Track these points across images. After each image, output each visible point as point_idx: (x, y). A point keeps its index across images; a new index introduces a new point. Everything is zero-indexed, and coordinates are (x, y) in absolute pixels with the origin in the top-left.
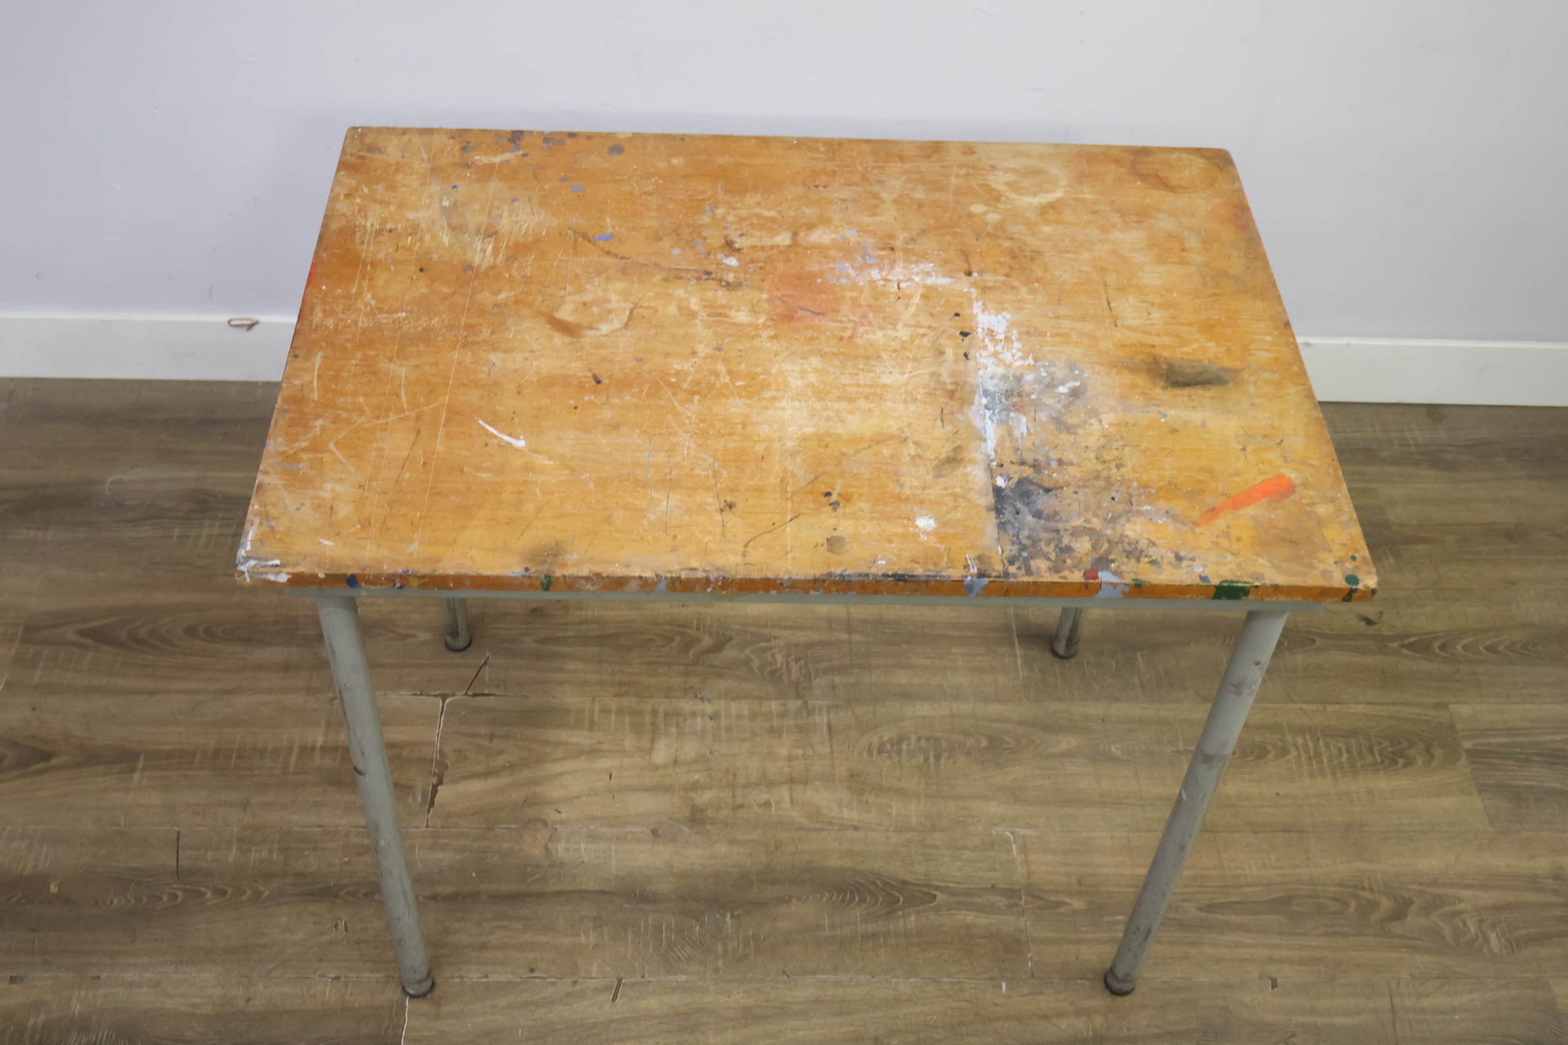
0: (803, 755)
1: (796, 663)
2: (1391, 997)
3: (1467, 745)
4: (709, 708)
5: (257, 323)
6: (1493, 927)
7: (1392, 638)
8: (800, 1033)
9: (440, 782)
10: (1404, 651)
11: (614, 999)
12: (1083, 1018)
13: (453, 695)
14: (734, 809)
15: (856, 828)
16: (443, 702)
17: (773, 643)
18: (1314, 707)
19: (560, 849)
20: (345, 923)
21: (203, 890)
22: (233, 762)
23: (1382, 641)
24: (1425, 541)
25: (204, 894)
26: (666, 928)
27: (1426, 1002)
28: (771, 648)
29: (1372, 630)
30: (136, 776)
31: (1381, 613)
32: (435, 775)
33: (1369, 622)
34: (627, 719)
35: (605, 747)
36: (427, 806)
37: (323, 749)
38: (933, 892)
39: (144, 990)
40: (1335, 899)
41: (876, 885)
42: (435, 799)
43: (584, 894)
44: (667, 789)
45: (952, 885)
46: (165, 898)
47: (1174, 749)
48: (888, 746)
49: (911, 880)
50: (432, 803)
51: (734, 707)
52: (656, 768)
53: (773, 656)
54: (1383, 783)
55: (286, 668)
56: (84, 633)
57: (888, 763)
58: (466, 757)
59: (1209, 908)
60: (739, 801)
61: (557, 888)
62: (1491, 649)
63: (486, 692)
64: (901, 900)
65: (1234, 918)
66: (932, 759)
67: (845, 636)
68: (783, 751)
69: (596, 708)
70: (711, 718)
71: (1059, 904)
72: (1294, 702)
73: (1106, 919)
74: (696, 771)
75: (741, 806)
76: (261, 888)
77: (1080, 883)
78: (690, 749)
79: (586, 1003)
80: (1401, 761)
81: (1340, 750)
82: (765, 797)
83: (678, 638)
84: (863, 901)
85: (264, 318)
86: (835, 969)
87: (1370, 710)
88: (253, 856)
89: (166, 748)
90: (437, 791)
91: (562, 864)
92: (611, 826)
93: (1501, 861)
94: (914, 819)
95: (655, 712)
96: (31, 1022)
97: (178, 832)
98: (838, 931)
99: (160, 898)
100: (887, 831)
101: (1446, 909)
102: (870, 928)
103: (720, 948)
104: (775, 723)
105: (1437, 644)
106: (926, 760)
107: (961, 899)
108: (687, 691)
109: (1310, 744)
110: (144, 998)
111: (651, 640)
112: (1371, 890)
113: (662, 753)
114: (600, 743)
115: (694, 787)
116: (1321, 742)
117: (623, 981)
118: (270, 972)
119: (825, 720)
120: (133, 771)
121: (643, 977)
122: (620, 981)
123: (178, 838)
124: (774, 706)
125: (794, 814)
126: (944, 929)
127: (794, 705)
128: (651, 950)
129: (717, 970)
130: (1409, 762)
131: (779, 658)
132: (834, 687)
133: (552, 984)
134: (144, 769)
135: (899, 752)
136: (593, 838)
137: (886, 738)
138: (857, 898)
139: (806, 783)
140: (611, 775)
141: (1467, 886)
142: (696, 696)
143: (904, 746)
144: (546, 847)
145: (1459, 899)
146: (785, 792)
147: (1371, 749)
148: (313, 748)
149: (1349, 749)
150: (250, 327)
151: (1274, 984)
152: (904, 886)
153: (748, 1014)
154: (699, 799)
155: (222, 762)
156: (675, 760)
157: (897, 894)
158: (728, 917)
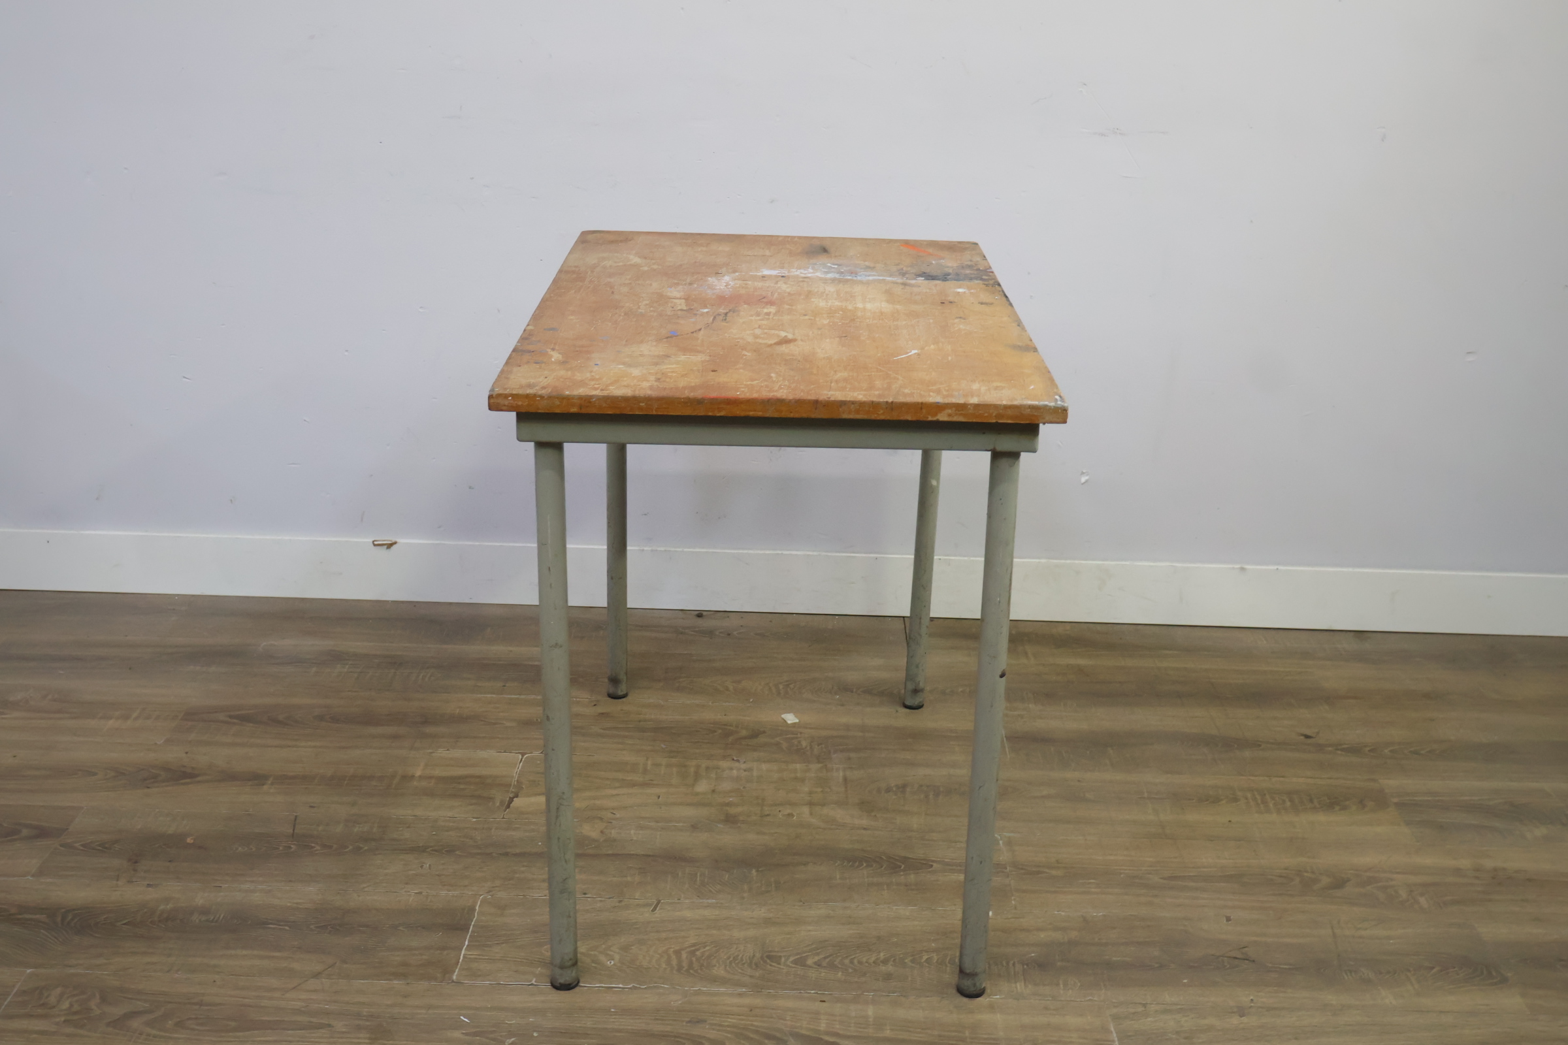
0: (822, 791)
1: (818, 746)
2: (1332, 928)
3: (1395, 800)
4: (743, 766)
5: (395, 543)
6: (1422, 895)
7: (1330, 746)
8: (813, 933)
9: (517, 796)
10: (1339, 752)
12: (1060, 932)
13: (531, 753)
14: (761, 817)
15: (865, 829)
16: (523, 756)
17: (799, 735)
18: (1261, 778)
19: (614, 833)
20: (430, 865)
21: (313, 845)
22: (346, 782)
23: (1320, 748)
24: (1355, 698)
25: (313, 847)
26: (700, 876)
27: (1364, 933)
28: (797, 738)
29: (1309, 741)
30: (265, 787)
31: (1318, 733)
32: (512, 792)
33: (1307, 737)
34: (675, 770)
35: (655, 782)
36: (504, 808)
37: (420, 776)
38: (931, 863)
39: (257, 894)
40: (1281, 876)
41: (881, 858)
42: (511, 805)
43: (630, 856)
44: (706, 805)
45: (946, 860)
46: (281, 848)
47: (1140, 796)
48: (894, 789)
49: (911, 856)
50: (508, 806)
51: (764, 766)
52: (697, 794)
53: (799, 742)
54: (1321, 817)
55: (395, 737)
56: (230, 717)
57: (894, 797)
58: (539, 784)
59: (1170, 878)
60: (767, 813)
61: (610, 852)
62: (1416, 753)
64: (903, 866)
65: (1192, 884)
66: (931, 796)
67: (861, 734)
68: (806, 789)
69: (649, 762)
70: (745, 771)
71: (1039, 873)
72: (1242, 775)
73: (1081, 881)
74: (730, 797)
75: (768, 815)
76: (361, 845)
77: (1058, 862)
78: (726, 786)
79: (630, 912)
80: (1337, 808)
81: (1284, 801)
82: (788, 811)
83: (720, 731)
84: (868, 866)
85: (401, 541)
86: (844, 900)
87: (1310, 781)
88: (356, 830)
89: (291, 774)
90: (513, 801)
91: (615, 840)
92: (657, 822)
93: (1427, 860)
94: (915, 826)
95: (698, 767)
96: (162, 907)
97: (296, 816)
98: (848, 880)
99: (278, 849)
100: (892, 831)
101: (1380, 884)
102: (875, 880)
103: (746, 887)
104: (799, 775)
105: (1368, 749)
106: (927, 797)
107: (954, 867)
108: (724, 757)
109: (1258, 797)
110: (257, 898)
111: (697, 731)
112: (1313, 872)
113: (702, 787)
114: (652, 780)
115: (729, 804)
116: (1268, 797)
117: (662, 901)
118: (364, 888)
119: (841, 774)
120: (263, 785)
121: (679, 900)
122: (659, 902)
123: (295, 820)
124: (798, 766)
125: (813, 821)
126: (939, 883)
127: (815, 766)
128: (687, 886)
129: (743, 898)
130: (1344, 808)
131: (804, 744)
132: (849, 759)
133: (601, 901)
134: (272, 784)
135: (904, 792)
136: (642, 828)
137: (893, 785)
138: (865, 865)
139: (823, 805)
140: (659, 797)
141: (1398, 873)
142: (733, 760)
143: (908, 790)
144: (602, 832)
145: (1392, 880)
146: (806, 810)
147: (1311, 801)
148: (413, 777)
149: (1291, 800)
150: (390, 546)
151: (1228, 919)
152: (905, 860)
153: (768, 922)
154: (733, 811)
155: (337, 782)
156: (713, 791)
157: (899, 864)
158: (754, 871)
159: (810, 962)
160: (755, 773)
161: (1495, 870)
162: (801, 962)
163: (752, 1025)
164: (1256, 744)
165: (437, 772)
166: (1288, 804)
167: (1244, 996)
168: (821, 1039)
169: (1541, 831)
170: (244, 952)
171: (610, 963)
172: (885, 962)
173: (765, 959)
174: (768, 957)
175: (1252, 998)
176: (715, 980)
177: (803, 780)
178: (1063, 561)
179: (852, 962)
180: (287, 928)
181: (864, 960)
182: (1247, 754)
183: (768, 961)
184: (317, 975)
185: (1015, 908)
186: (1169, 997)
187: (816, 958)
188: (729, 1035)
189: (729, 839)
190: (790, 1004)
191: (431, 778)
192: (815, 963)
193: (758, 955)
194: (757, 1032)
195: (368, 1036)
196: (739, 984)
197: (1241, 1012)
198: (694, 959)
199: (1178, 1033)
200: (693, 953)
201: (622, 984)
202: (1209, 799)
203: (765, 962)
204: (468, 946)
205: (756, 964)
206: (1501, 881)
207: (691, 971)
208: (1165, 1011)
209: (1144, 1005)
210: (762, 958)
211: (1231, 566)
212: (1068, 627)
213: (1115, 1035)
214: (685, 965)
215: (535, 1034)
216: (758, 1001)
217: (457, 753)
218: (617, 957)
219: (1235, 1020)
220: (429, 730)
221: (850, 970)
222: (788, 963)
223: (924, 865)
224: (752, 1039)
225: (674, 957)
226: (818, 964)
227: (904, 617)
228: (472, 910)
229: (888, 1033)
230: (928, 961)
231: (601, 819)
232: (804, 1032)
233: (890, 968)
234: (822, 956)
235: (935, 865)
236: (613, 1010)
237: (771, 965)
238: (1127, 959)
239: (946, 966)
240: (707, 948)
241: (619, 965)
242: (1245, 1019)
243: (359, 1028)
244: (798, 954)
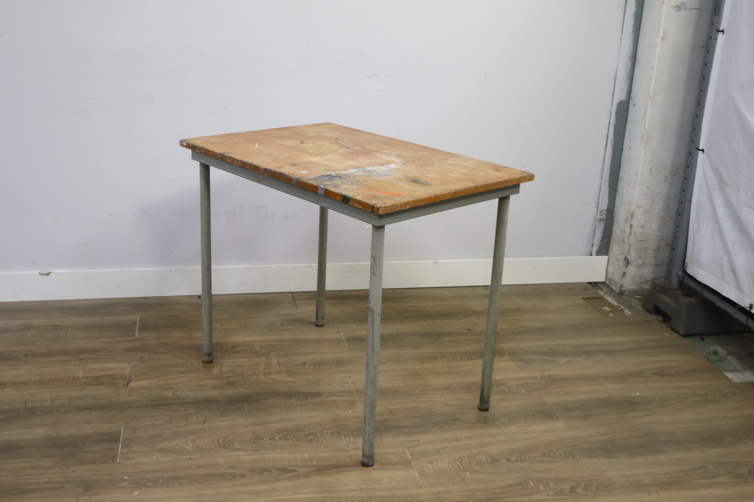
0: (269, 368)
1: (264, 349)
3: (507, 352)
4: (232, 361)
5: (50, 273)
6: (522, 388)
7: (479, 333)
8: (275, 426)
9: (130, 382)
10: (483, 335)
11: (204, 424)
12: (380, 416)
13: (133, 363)
14: (244, 381)
15: (291, 382)
16: (129, 364)
17: (254, 346)
18: (453, 348)
19: (179, 394)
20: (95, 415)
21: (36, 411)
22: (46, 383)
23: (475, 334)
24: (486, 313)
25: (37, 413)
26: (221, 408)
27: (501, 405)
29: (469, 331)
30: (7, 389)
31: (473, 328)
32: (128, 380)
33: (470, 330)
34: (201, 365)
35: (193, 371)
36: (125, 387)
37: (82, 378)
38: (321, 394)
39: (15, 435)
40: (466, 386)
41: (299, 394)
42: (128, 386)
43: (188, 403)
44: (218, 378)
45: (328, 392)
46: (21, 414)
47: (405, 359)
48: (300, 365)
49: (312, 392)
50: (127, 386)
51: (241, 360)
52: (213, 374)
53: (255, 349)
54: (479, 361)
55: (66, 361)
57: (301, 368)
58: (139, 376)
59: (422, 391)
61: (179, 402)
62: (513, 333)
63: (146, 361)
64: (310, 396)
65: (431, 392)
66: (317, 366)
68: (262, 368)
69: (189, 362)
70: (233, 362)
72: (445, 347)
74: (229, 374)
75: (247, 380)
76: (60, 410)
78: (226, 369)
79: (192, 426)
81: (463, 356)
82: (256, 377)
83: (218, 346)
84: (295, 397)
85: (53, 271)
86: (287, 412)
88: (56, 403)
89: (18, 381)
90: (129, 384)
91: (180, 397)
92: (198, 387)
93: (523, 375)
94: (312, 379)
97: (25, 400)
98: (287, 404)
100: (302, 382)
101: (505, 386)
102: (299, 403)
103: (243, 411)
104: (257, 362)
106: (315, 366)
107: (332, 394)
108: (223, 358)
109: (453, 355)
110: (15, 437)
112: (478, 383)
113: (215, 371)
114: (191, 370)
115: (228, 377)
116: (457, 355)
118: (66, 428)
119: (276, 360)
120: (6, 387)
121: (214, 419)
122: (205, 421)
124: (256, 359)
125: (267, 381)
126: (326, 401)
127: (263, 358)
128: (216, 413)
129: (242, 415)
131: (257, 349)
132: (278, 354)
133: (179, 423)
134: (10, 386)
135: (305, 366)
136: (191, 390)
137: (299, 363)
138: (293, 397)
139: (271, 373)
140: (196, 377)
141: (512, 381)
142: (227, 358)
143: (306, 364)
144: (173, 394)
145: (510, 383)
146: (263, 376)
147: (474, 355)
148: (78, 378)
149: (466, 356)
150: (48, 274)
151: (448, 405)
152: (310, 393)
153: (255, 424)
154: (231, 380)
155: (42, 383)
156: (221, 372)
157: (307, 395)
158: (245, 404)
159: (277, 438)
160: (238, 363)
161: (549, 376)
162: (273, 439)
163: (256, 466)
164: (449, 334)
165: (90, 375)
166: (465, 357)
167: (458, 434)
168: (287, 469)
169: (564, 360)
170: (15, 461)
171: (188, 448)
172: (309, 435)
173: (257, 439)
174: (258, 438)
175: (461, 434)
176: (236, 450)
177: (259, 364)
178: (361, 263)
179: (294, 436)
180: (33, 448)
181: (300, 435)
182: (446, 338)
183: (258, 440)
184: (52, 467)
185: (360, 409)
186: (428, 437)
187: (279, 437)
188: (246, 471)
189: (231, 391)
190: (271, 456)
191: (87, 377)
192: (279, 439)
193: (253, 438)
194: (259, 469)
195: (83, 489)
196: (247, 450)
197: (457, 440)
198: (225, 443)
199: (433, 451)
200: (224, 440)
201: (195, 456)
202: (433, 358)
203: (257, 440)
204: (121, 447)
205: (253, 442)
206: (552, 380)
207: (225, 447)
208: (428, 443)
209: (419, 441)
210: (255, 439)
211: (431, 261)
212: (364, 292)
213: (408, 454)
214: (222, 445)
215: (160, 480)
216: (257, 456)
217: (97, 366)
218: (191, 445)
219: (456, 443)
220: (81, 356)
221: (294, 440)
222: (267, 440)
223: (318, 394)
224: (257, 472)
225: (216, 442)
226: (280, 439)
227: (292, 292)
228: (120, 432)
229: (315, 463)
230: (327, 433)
231: (172, 389)
232: (279, 467)
233: (311, 437)
234: (281, 436)
235: (323, 394)
236: (193, 467)
237: (260, 441)
238: (409, 424)
239: (335, 434)
240: (231, 437)
241: (192, 448)
242: (459, 443)
243: (78, 487)
244: (271, 436)
